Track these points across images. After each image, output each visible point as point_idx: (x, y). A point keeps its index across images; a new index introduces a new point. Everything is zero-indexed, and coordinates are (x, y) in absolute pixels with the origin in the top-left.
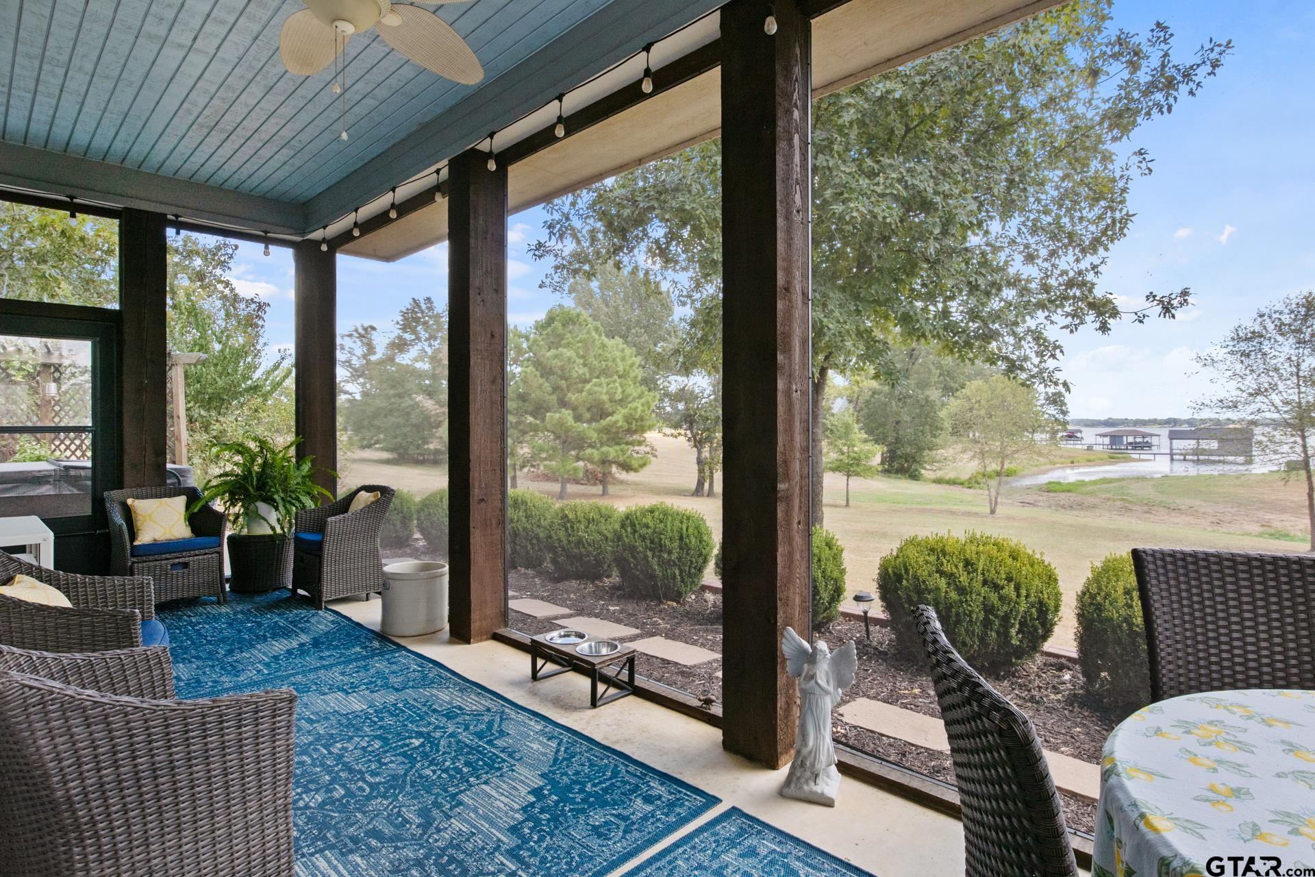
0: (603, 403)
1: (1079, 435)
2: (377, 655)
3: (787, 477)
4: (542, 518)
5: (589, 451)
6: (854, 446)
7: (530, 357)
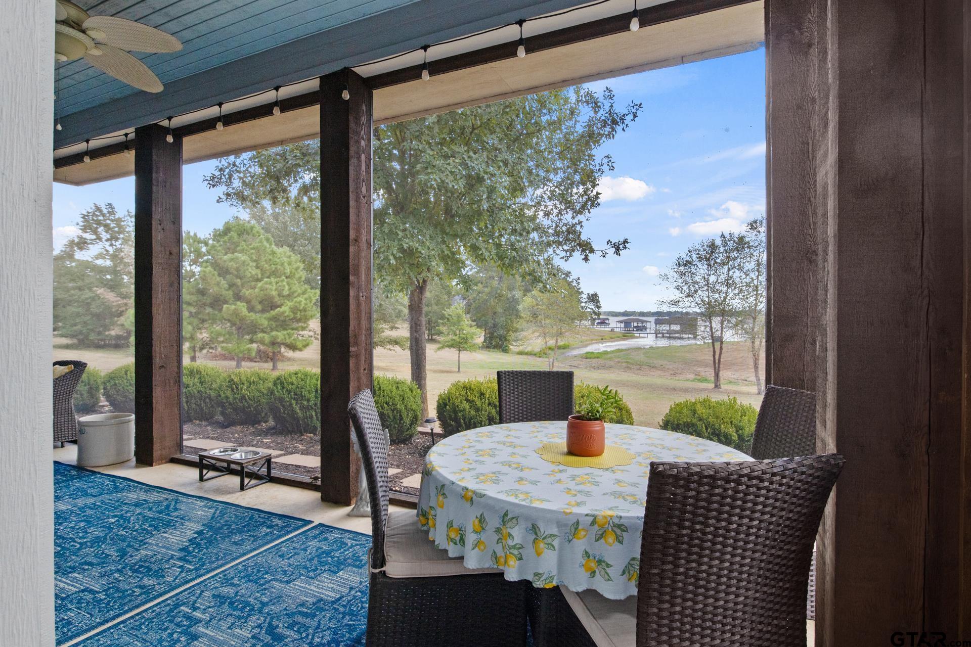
0: (273, 297)
1: (607, 322)
2: (76, 479)
3: (356, 344)
4: (214, 383)
5: (260, 335)
6: (463, 330)
7: (208, 259)
